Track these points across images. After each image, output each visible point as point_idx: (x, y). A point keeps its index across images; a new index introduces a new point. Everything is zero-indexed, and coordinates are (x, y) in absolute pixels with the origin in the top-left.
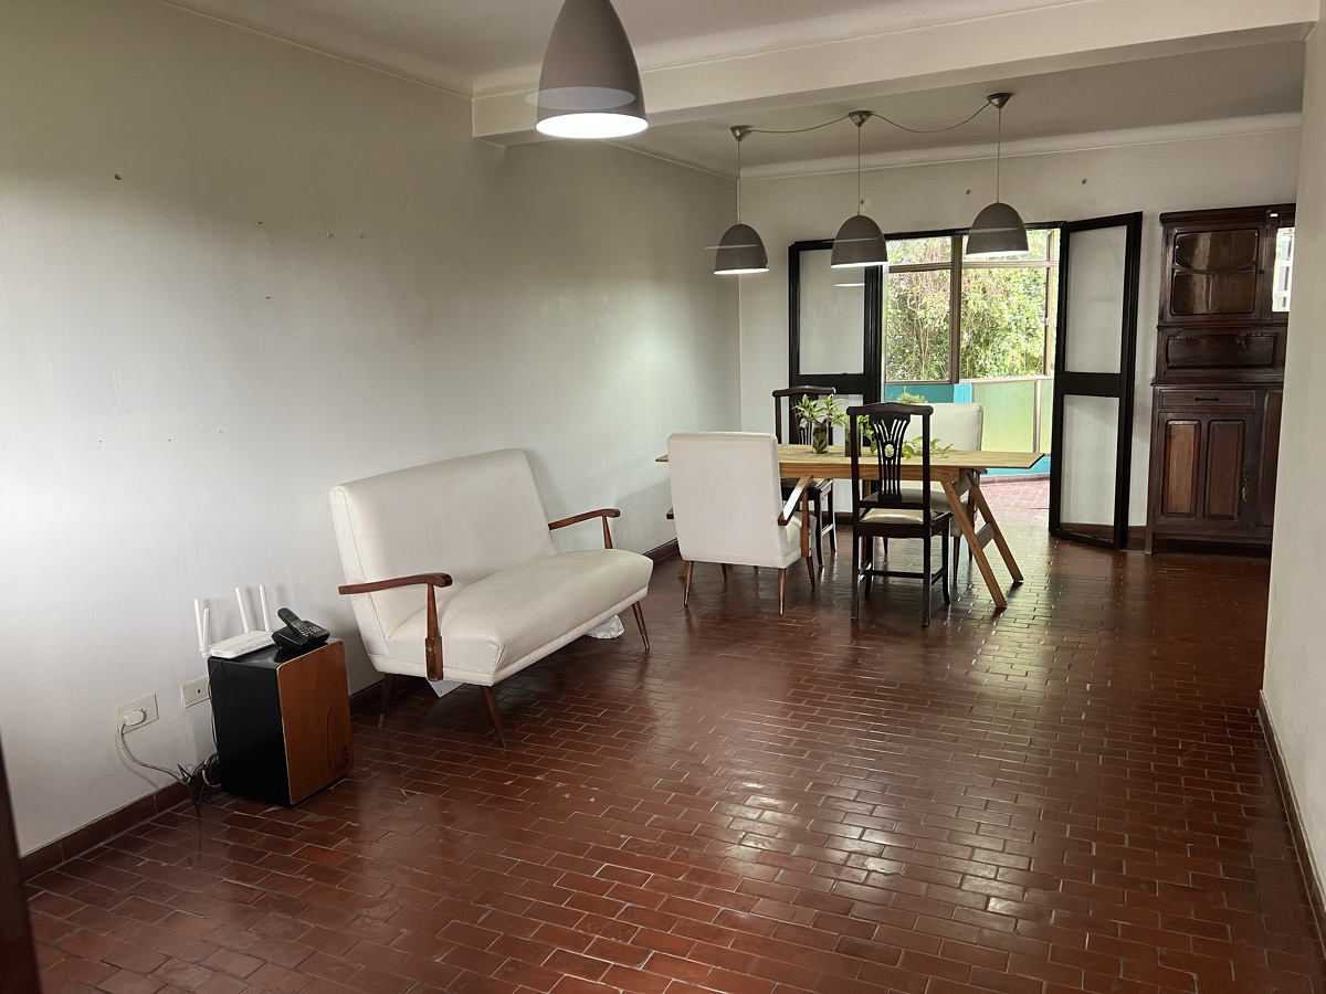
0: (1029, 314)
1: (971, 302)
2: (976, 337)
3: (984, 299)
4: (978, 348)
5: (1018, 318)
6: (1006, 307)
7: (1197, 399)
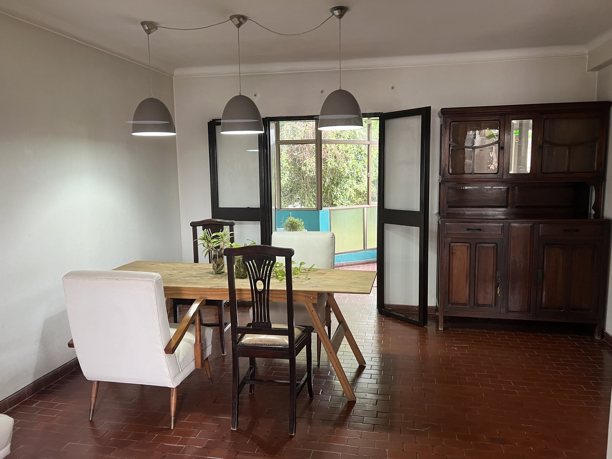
1: (329, 163)
2: (332, 181)
3: (335, 161)
4: (333, 186)
7: (468, 229)
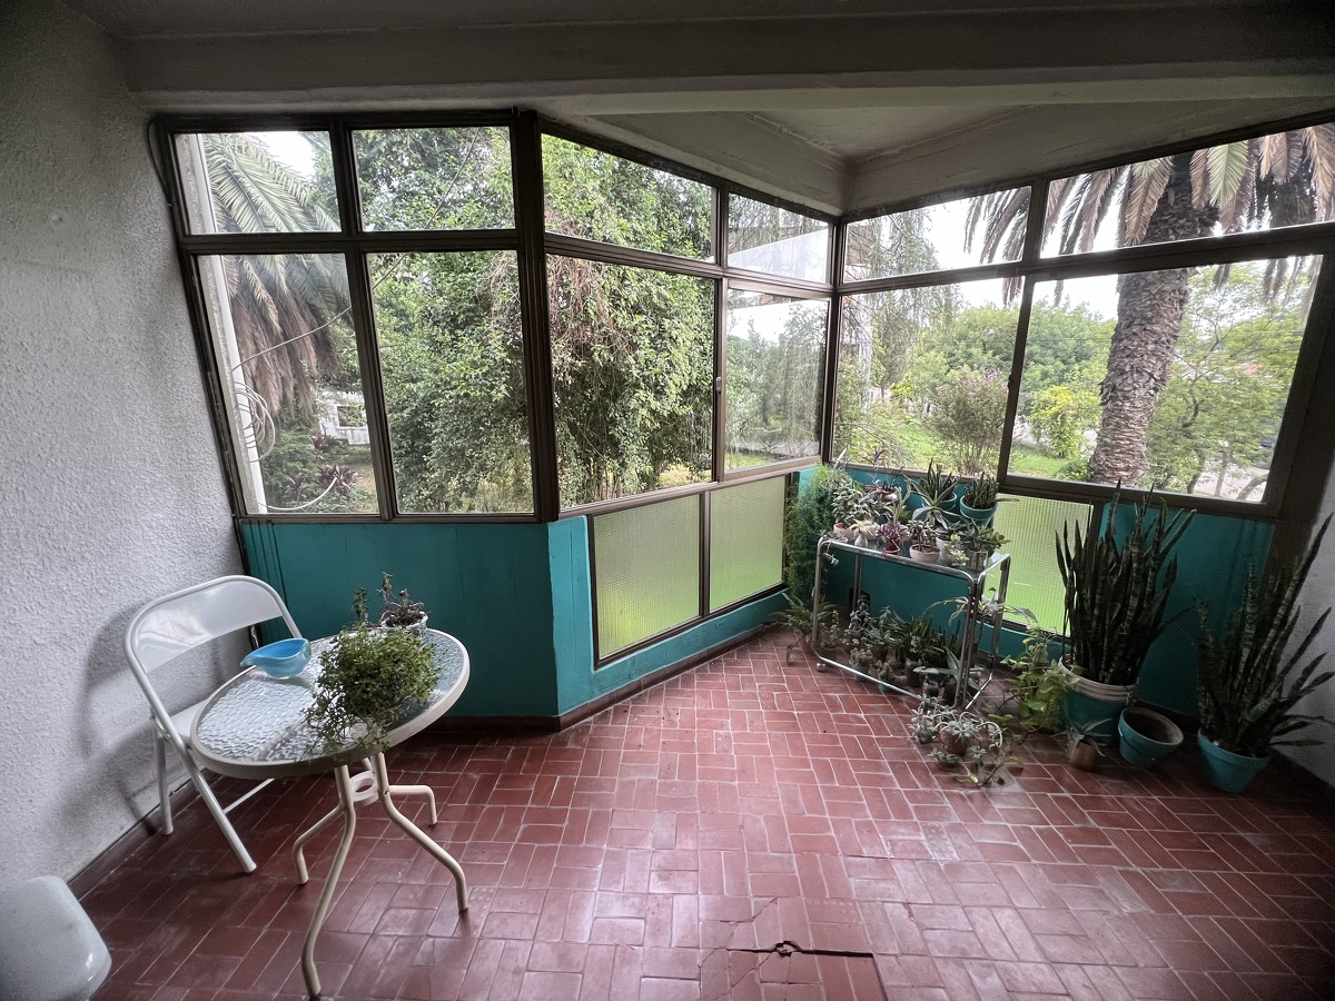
0: (658, 370)
5: (647, 373)
6: (633, 361)
